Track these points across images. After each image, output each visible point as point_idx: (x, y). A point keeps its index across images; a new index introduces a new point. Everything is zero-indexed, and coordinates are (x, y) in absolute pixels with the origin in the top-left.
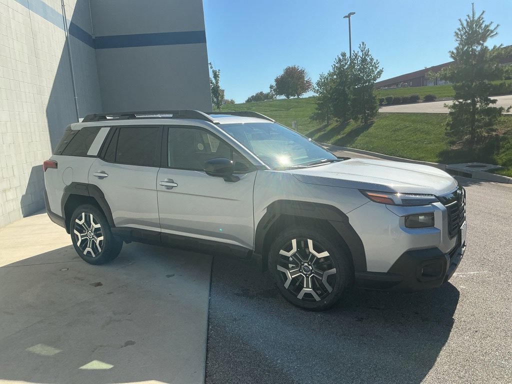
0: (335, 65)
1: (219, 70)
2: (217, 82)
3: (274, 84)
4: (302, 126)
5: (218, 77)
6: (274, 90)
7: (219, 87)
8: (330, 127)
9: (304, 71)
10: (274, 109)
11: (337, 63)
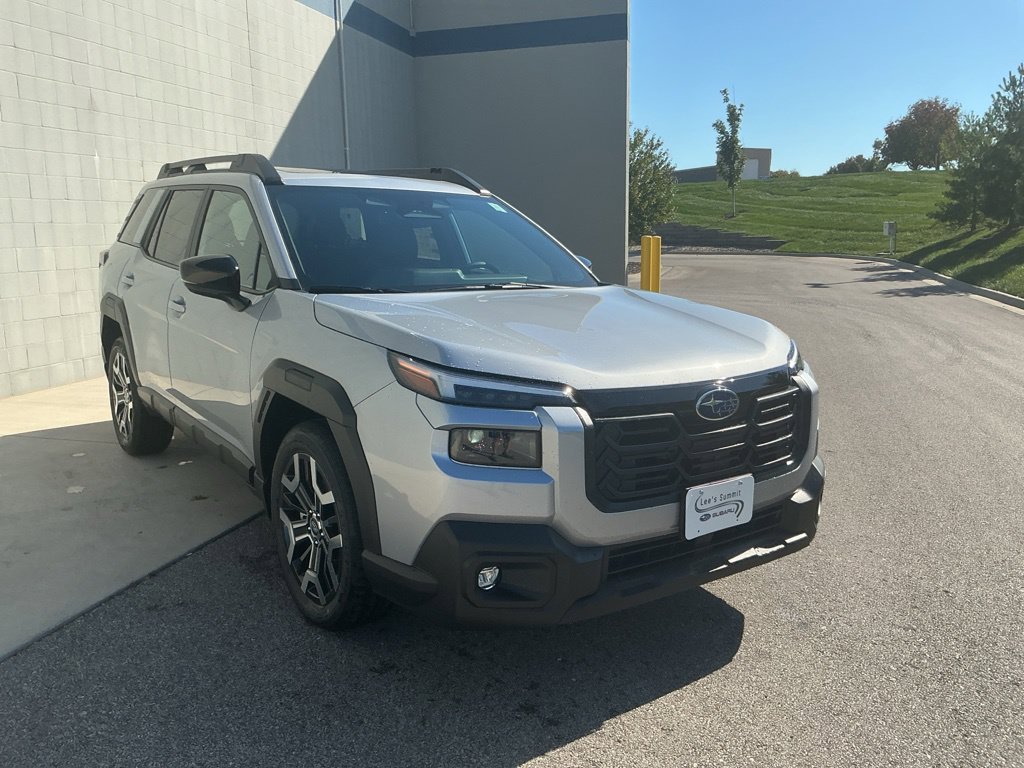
0: (999, 93)
1: (742, 105)
2: (734, 132)
3: (882, 137)
4: (912, 231)
5: (738, 120)
6: (884, 152)
7: (736, 141)
8: (973, 238)
9: (958, 110)
10: (862, 192)
11: (1007, 89)
